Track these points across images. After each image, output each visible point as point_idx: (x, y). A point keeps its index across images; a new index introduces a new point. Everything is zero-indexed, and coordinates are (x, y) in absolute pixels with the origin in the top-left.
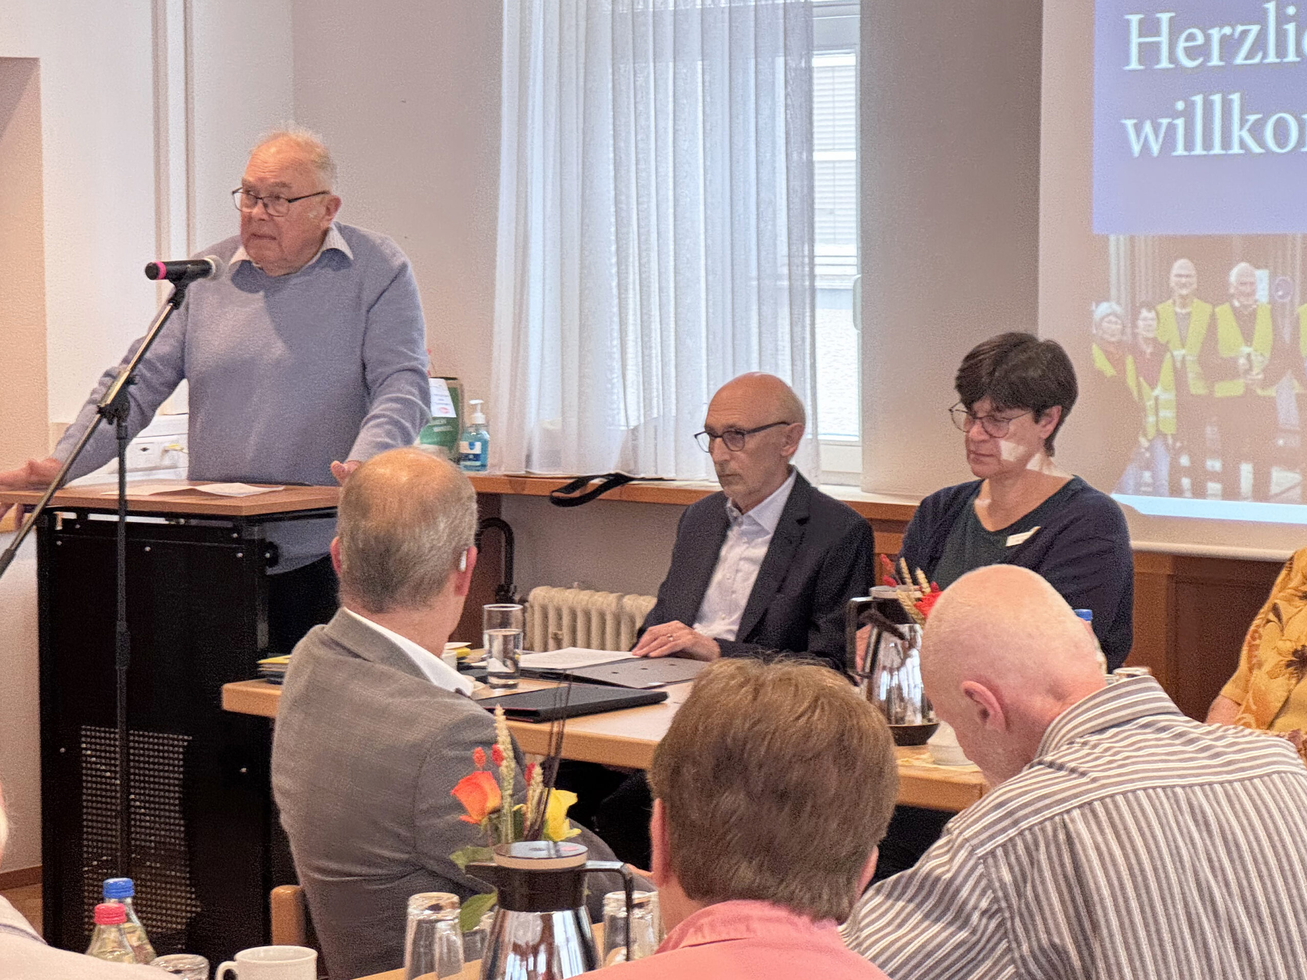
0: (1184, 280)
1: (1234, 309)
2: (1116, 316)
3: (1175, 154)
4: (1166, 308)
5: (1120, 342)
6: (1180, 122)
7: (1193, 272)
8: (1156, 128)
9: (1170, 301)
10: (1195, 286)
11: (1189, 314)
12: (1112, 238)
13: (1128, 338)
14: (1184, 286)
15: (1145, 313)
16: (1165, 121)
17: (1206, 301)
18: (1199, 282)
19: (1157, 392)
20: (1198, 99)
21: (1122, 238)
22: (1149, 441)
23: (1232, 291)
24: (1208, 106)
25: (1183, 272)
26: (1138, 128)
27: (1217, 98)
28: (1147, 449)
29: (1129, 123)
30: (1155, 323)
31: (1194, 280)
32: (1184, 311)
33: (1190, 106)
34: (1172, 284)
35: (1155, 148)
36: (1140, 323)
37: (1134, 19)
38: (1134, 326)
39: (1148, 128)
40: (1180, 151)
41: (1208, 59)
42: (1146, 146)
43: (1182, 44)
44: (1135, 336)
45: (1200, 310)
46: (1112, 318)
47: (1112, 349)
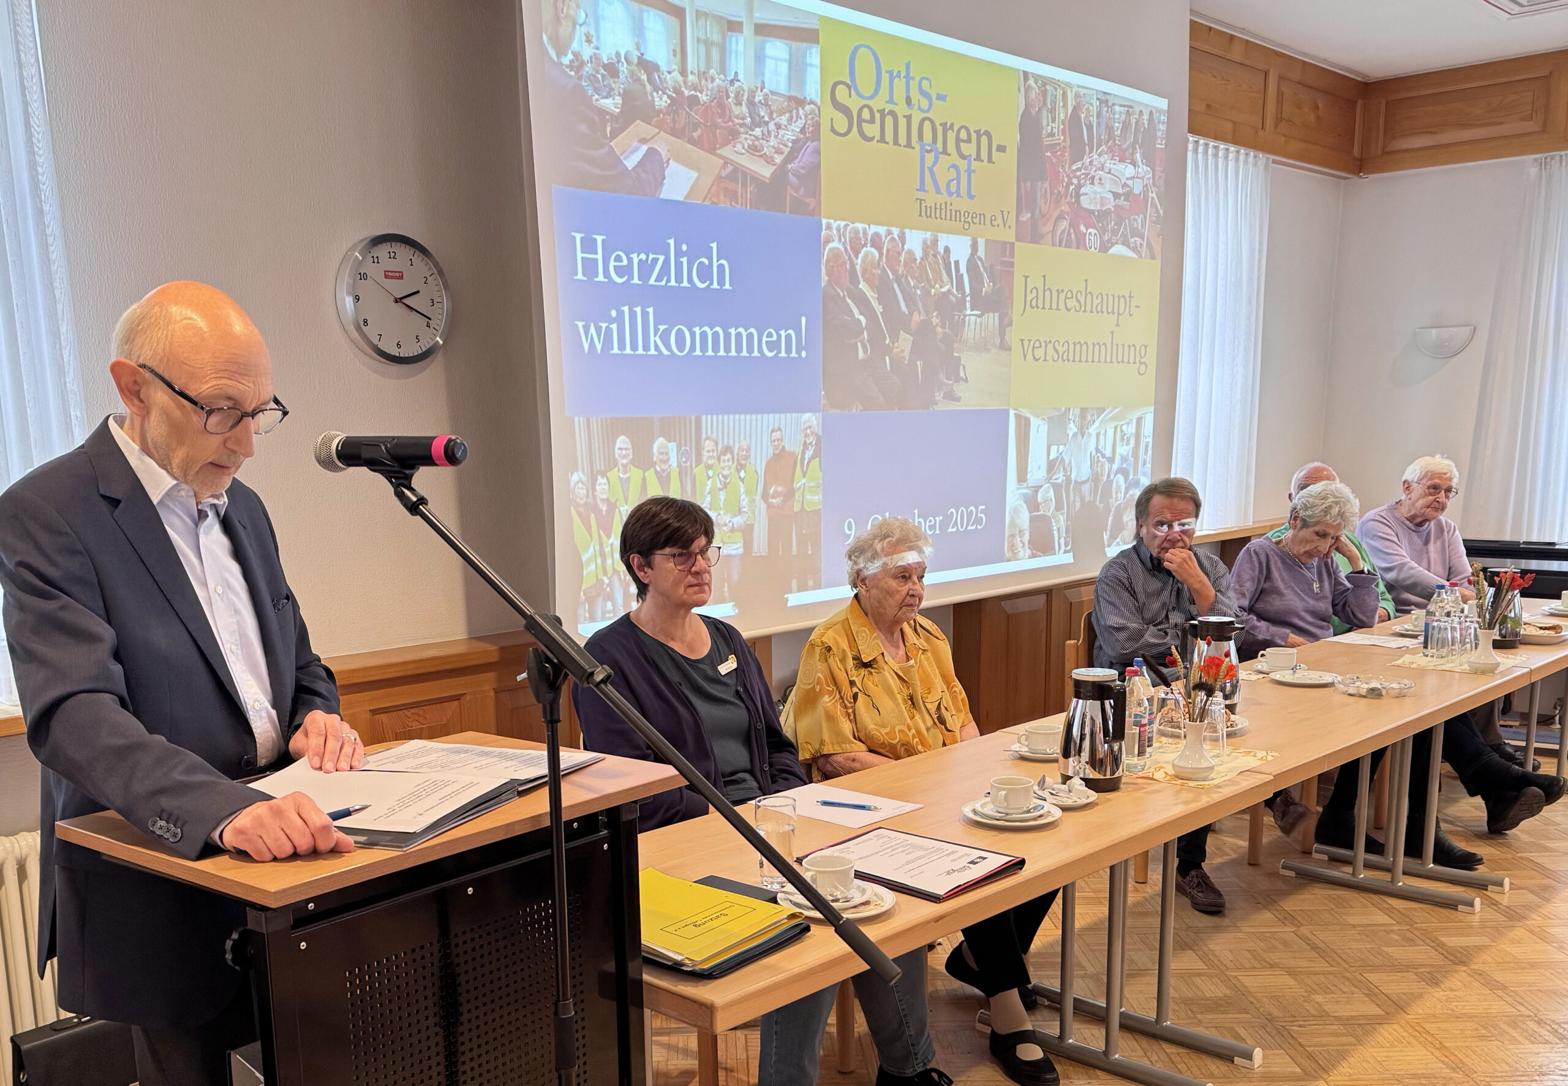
0: (624, 452)
1: (656, 471)
2: (583, 483)
3: (612, 352)
4: (613, 474)
5: (586, 504)
6: (614, 327)
7: (630, 446)
8: (598, 330)
9: (616, 469)
10: (631, 457)
11: (628, 478)
12: (576, 419)
13: (591, 500)
14: (624, 457)
15: (600, 480)
16: (604, 325)
17: (639, 468)
18: (633, 454)
19: (611, 540)
20: (626, 309)
21: (581, 419)
22: (609, 578)
23: (655, 459)
24: (633, 315)
25: (624, 446)
26: (586, 329)
27: (638, 310)
28: (608, 585)
29: (580, 324)
30: (607, 487)
31: (631, 451)
32: (625, 476)
33: (621, 313)
34: (617, 456)
35: (599, 347)
36: (597, 487)
37: (578, 236)
38: (594, 490)
39: (592, 330)
40: (616, 351)
41: (631, 277)
42: (592, 344)
43: (612, 263)
44: (594, 497)
45: (635, 474)
46: (580, 485)
47: (581, 510)
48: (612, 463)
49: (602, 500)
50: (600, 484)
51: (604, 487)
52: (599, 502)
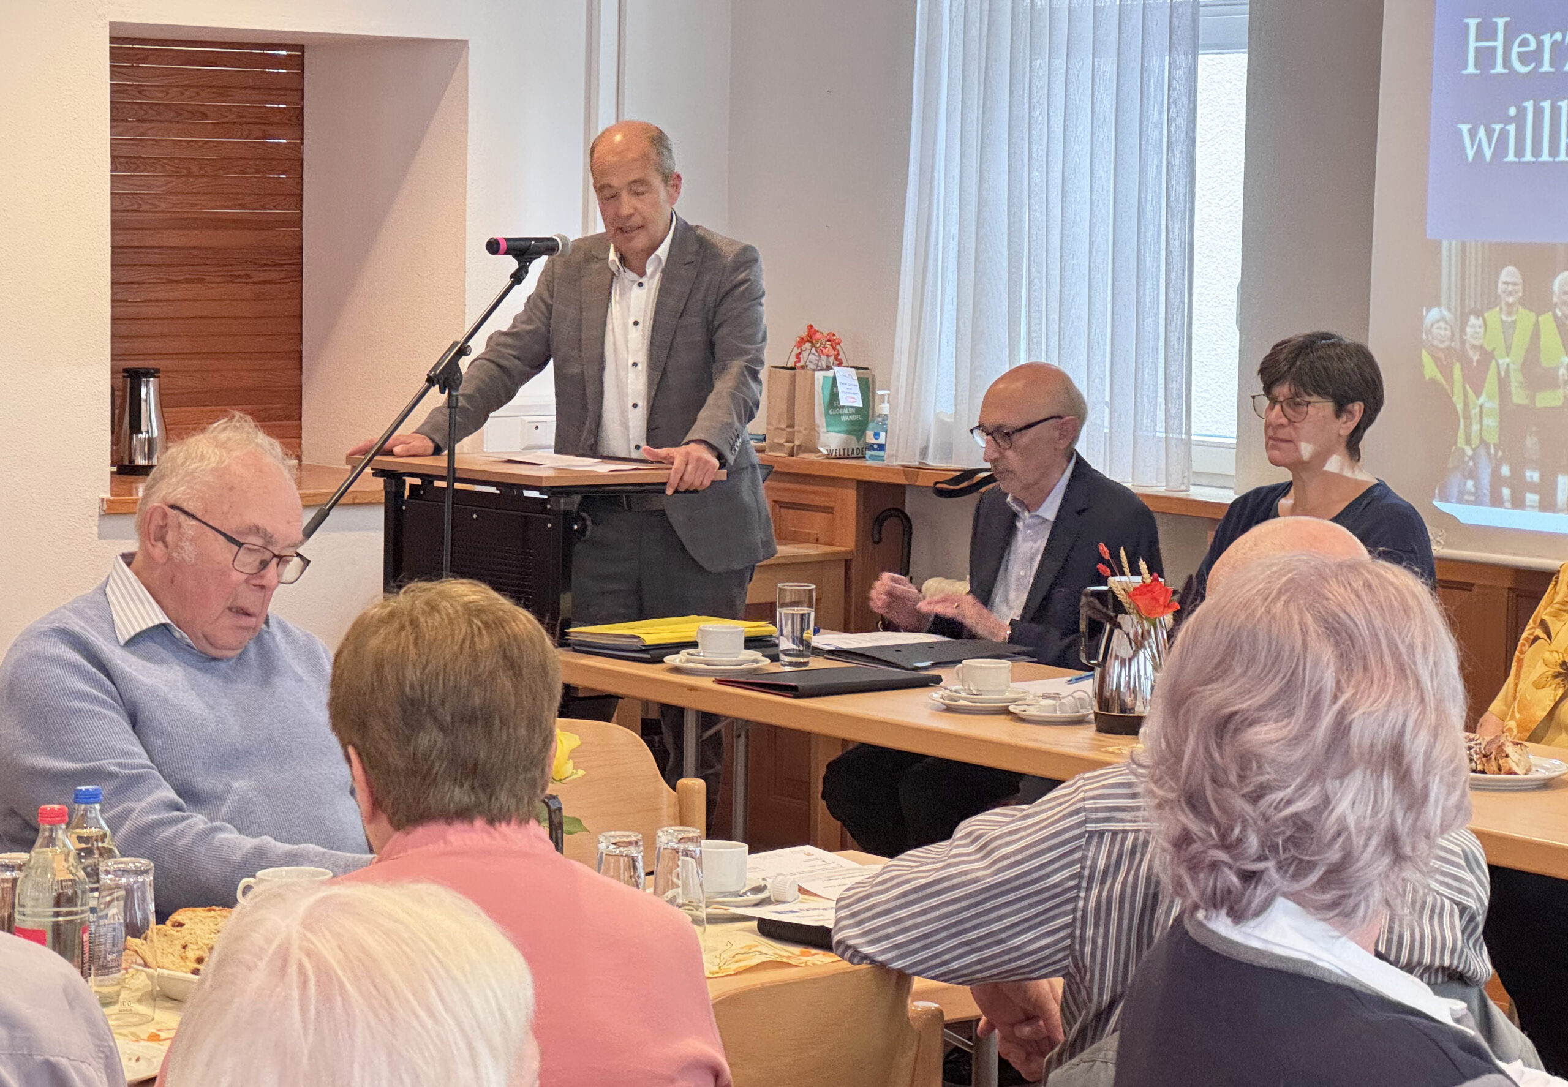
0: (1510, 288)
1: (1555, 317)
2: (1446, 323)
3: (1506, 160)
4: (1492, 316)
5: (1449, 348)
6: (1511, 128)
8: (1489, 133)
9: (1498, 309)
10: (1520, 294)
11: (1514, 322)
12: (1445, 243)
13: (1456, 345)
14: (1510, 294)
15: (1473, 320)
16: (1498, 127)
18: (1524, 290)
19: (1482, 400)
20: (1529, 105)
21: (1454, 243)
22: (1474, 450)
23: (1555, 300)
24: (1538, 112)
25: (1510, 279)
26: (1473, 134)
27: (1547, 105)
28: (1471, 458)
29: (1465, 128)
30: (1482, 331)
31: (1520, 287)
32: (1509, 319)
33: (1522, 112)
34: (1499, 291)
35: (1488, 154)
36: (1468, 330)
37: (1473, 23)
38: (1463, 331)
39: (1482, 133)
40: (1511, 157)
41: (1540, 63)
42: (1479, 151)
43: (1516, 49)
44: (1463, 342)
45: (1525, 318)
46: (1442, 324)
47: (1441, 355)
48: (1491, 300)
49: (1474, 347)
50: (1473, 326)
51: (1478, 330)
52: (1468, 346)
